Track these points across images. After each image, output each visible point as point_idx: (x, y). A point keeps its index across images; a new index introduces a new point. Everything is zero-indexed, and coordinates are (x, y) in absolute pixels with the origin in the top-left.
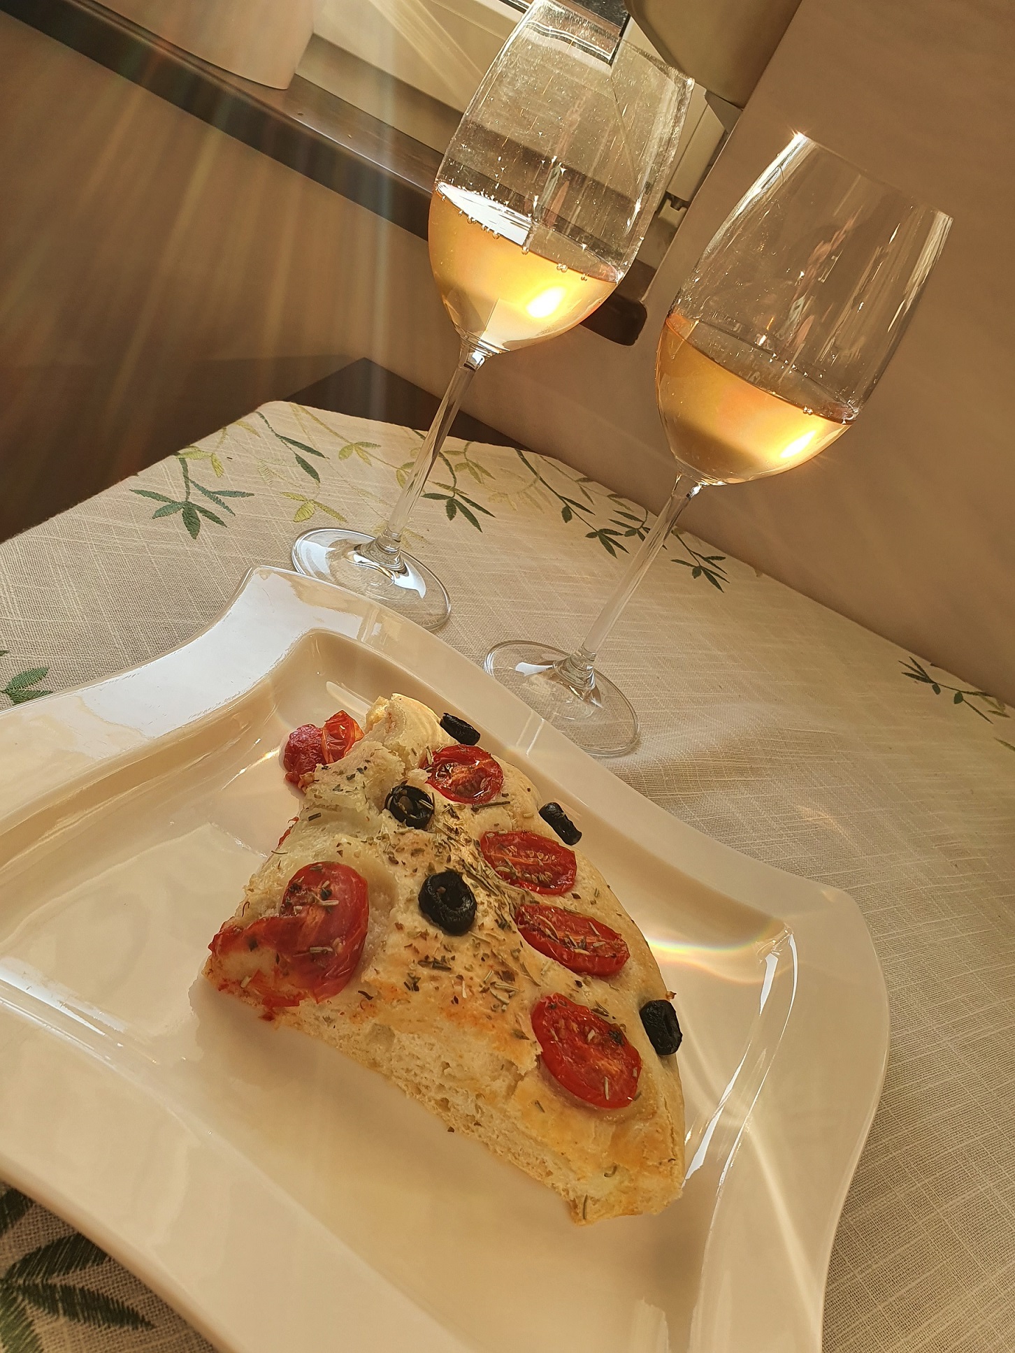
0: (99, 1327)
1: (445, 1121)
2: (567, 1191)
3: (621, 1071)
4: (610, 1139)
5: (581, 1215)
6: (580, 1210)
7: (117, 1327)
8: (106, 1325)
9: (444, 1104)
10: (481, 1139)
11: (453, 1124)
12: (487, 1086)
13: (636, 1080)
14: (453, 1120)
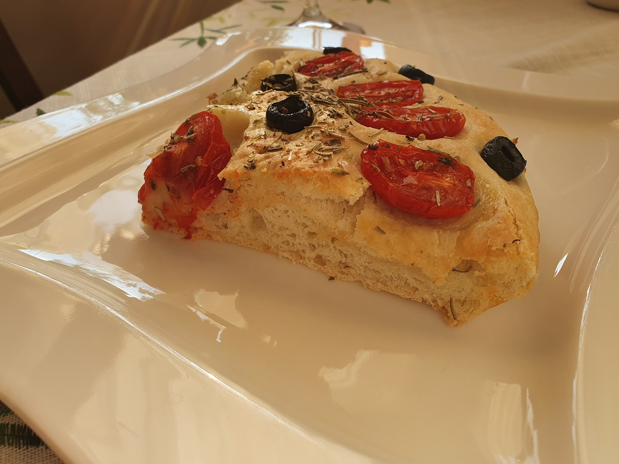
0: (20, 449)
1: (325, 273)
2: (434, 301)
3: (454, 185)
4: (455, 242)
5: (452, 317)
6: (450, 314)
7: (33, 448)
8: (25, 447)
9: (320, 260)
10: (355, 279)
11: (331, 273)
12: (335, 229)
13: (471, 189)
14: (330, 270)
